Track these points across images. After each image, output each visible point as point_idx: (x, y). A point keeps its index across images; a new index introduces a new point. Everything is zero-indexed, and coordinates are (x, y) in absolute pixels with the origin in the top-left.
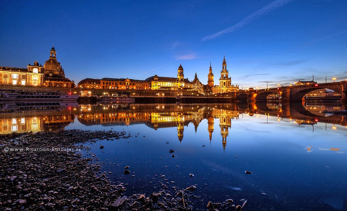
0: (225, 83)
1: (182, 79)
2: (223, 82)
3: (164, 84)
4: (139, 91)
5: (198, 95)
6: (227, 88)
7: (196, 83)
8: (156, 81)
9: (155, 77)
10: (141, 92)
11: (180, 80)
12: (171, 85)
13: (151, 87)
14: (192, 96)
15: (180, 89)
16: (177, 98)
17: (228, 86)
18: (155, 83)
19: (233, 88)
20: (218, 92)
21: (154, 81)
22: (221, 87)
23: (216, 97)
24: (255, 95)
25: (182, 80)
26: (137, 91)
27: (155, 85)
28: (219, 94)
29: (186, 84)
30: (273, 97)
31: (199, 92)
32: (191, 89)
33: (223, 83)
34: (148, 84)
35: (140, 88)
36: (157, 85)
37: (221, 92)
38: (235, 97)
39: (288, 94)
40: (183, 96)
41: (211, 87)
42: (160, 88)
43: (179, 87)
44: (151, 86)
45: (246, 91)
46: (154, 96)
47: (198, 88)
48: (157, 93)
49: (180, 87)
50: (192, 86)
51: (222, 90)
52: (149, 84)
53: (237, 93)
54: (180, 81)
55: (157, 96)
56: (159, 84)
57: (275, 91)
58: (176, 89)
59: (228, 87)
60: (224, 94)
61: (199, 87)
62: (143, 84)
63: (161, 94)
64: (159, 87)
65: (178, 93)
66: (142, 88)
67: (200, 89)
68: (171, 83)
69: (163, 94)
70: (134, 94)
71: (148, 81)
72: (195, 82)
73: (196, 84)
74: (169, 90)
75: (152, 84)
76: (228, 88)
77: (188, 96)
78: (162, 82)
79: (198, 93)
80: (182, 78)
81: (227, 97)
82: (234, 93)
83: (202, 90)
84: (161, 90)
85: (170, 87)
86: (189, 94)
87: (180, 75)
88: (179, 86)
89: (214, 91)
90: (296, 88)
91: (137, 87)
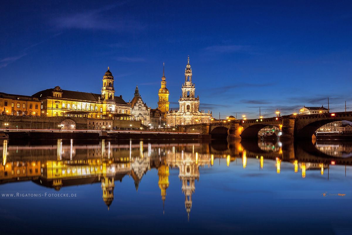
0: (188, 106)
1: (111, 96)
2: (186, 105)
3: (73, 105)
4: (18, 117)
5: (141, 128)
6: (192, 116)
7: (137, 104)
8: (57, 98)
9: (56, 91)
10: (23, 120)
11: (106, 98)
12: (88, 108)
13: (46, 112)
14: (129, 129)
15: (106, 116)
16: (101, 135)
17: (193, 111)
18: (56, 102)
19: (202, 115)
20: (178, 123)
21: (52, 97)
22: (182, 114)
23: (174, 131)
24: (240, 129)
25: (110, 98)
26: (12, 119)
27: (54, 106)
28: (179, 127)
29: (118, 107)
30: (268, 133)
31: (142, 122)
32: (128, 116)
33: (186, 107)
34: (39, 104)
35: (20, 112)
36: (60, 107)
37: (183, 124)
38: (208, 132)
39: (292, 129)
40: (113, 129)
41: (164, 113)
42: (67, 113)
43: (105, 113)
44: (45, 109)
45: (225, 122)
46: (53, 128)
47: (140, 114)
48: (60, 123)
49: (107, 111)
50: (130, 111)
51: (185, 119)
52: (42, 104)
53: (211, 125)
54: (107, 101)
55: (60, 128)
56: (64, 105)
57: (271, 123)
58: (98, 116)
59: (195, 113)
60: (187, 127)
61: (142, 113)
62: (29, 103)
63: (68, 126)
64: (64, 112)
65: (102, 124)
66: (26, 112)
67: (145, 116)
68: (90, 103)
69: (73, 126)
70: (6, 124)
71: (40, 99)
72: (135, 104)
73: (136, 108)
74: (86, 119)
75: (49, 105)
76: (195, 117)
77: (122, 129)
78: (71, 102)
79: (142, 125)
80: (110, 94)
81: (193, 132)
82: (205, 125)
83: (148, 118)
84: (68, 118)
85: (87, 113)
86: (123, 126)
87: (107, 89)
88: (104, 110)
89: (169, 121)
90: (304, 118)
91: (13, 110)
